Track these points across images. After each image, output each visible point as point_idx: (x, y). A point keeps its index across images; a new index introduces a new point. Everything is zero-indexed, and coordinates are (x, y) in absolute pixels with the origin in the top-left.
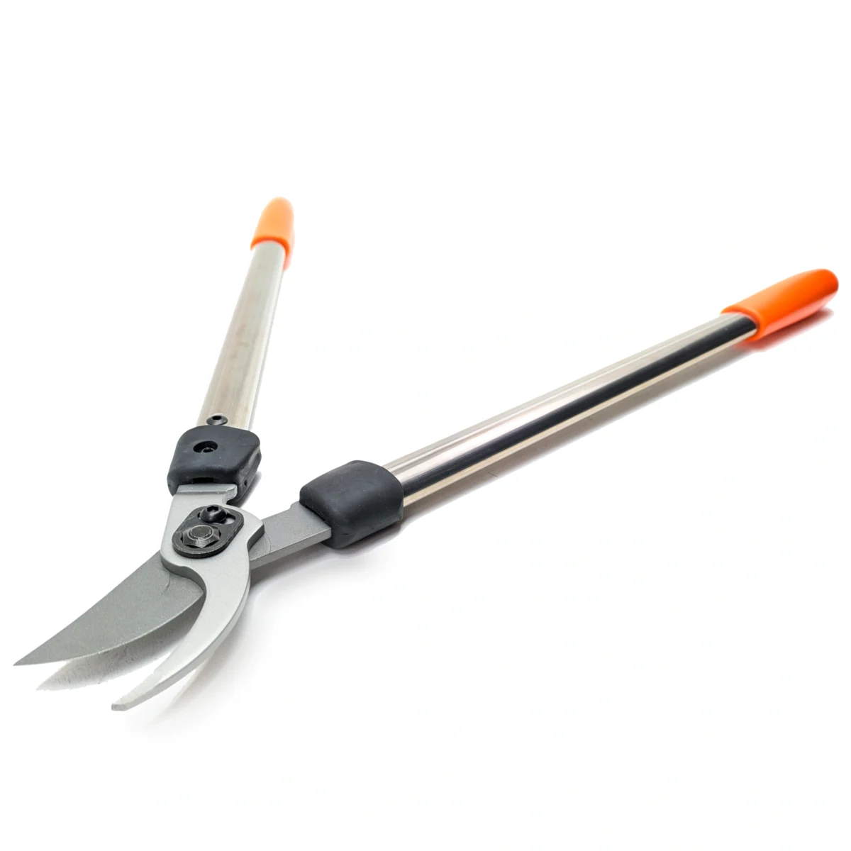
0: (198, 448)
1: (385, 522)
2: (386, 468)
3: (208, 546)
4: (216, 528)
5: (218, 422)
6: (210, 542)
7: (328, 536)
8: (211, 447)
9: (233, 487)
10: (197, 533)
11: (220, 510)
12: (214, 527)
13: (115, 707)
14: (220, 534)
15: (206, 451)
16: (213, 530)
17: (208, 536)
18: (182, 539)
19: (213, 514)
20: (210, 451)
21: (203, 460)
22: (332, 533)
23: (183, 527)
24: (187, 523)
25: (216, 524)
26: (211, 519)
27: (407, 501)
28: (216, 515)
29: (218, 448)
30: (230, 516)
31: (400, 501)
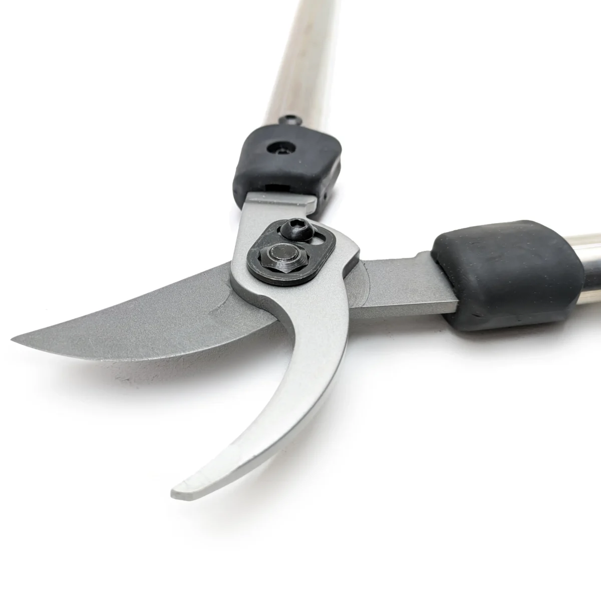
0: (273, 148)
1: (540, 317)
2: (570, 242)
3: (293, 271)
4: (303, 249)
5: (292, 122)
6: (297, 266)
7: (452, 309)
8: (286, 148)
9: (312, 200)
10: (278, 253)
11: (306, 226)
12: (300, 248)
13: (176, 495)
14: (308, 257)
15: (280, 153)
16: (300, 251)
17: (294, 258)
18: (259, 258)
19: (297, 230)
20: (285, 153)
21: (277, 164)
22: (458, 308)
23: (259, 243)
24: (264, 239)
25: (301, 244)
26: (293, 236)
27: (585, 297)
28: (302, 232)
29: (297, 150)
30: (318, 235)
31: (576, 295)
